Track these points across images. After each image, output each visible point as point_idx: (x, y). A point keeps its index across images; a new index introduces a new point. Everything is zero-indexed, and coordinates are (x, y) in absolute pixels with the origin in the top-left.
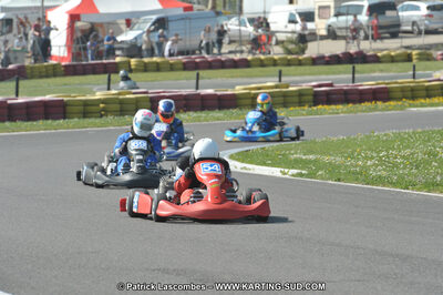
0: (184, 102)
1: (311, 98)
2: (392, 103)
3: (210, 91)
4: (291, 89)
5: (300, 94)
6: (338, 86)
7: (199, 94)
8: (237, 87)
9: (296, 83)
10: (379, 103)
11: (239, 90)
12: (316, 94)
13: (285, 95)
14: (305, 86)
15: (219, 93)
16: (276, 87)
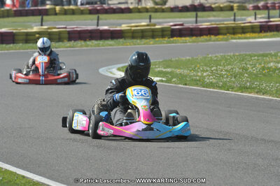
0: (89, 34)
1: (169, 33)
2: (221, 37)
3: (106, 28)
4: (157, 27)
5: (163, 30)
6: (186, 25)
7: (99, 30)
8: (123, 26)
9: (160, 24)
10: (213, 37)
11: (124, 27)
12: (173, 31)
13: (153, 31)
14: (166, 25)
15: (111, 29)
16: (148, 25)
